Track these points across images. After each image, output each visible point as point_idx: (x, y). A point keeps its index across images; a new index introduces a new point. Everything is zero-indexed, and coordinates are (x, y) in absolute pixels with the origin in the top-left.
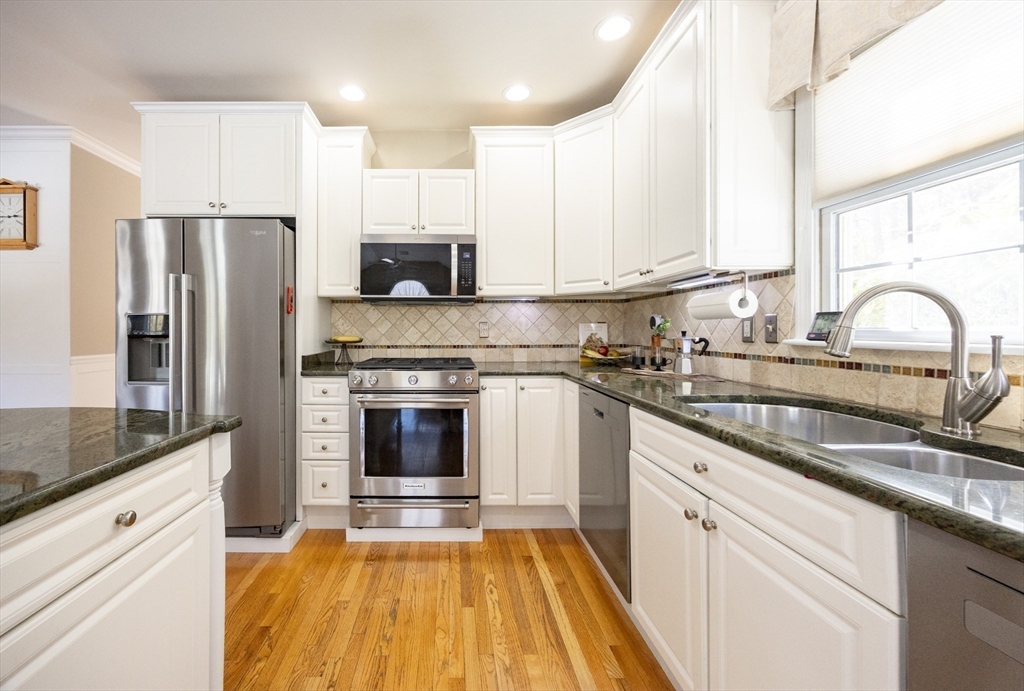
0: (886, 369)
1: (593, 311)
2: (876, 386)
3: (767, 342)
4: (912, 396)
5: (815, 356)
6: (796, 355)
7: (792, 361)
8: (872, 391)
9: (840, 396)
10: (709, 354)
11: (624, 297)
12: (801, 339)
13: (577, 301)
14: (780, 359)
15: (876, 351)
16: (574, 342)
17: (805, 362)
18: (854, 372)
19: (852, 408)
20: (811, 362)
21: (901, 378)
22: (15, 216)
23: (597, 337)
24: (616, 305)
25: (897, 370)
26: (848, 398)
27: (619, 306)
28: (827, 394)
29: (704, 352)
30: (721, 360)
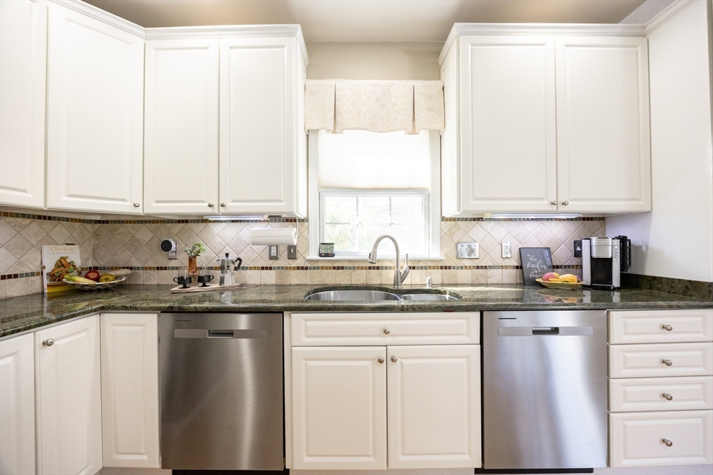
0: (354, 268)
1: (60, 231)
2: (351, 276)
3: (289, 259)
4: (364, 278)
5: (320, 265)
6: (308, 265)
7: (306, 268)
8: (349, 278)
9: (334, 283)
10: (243, 268)
11: (98, 218)
12: (315, 256)
13: (39, 217)
14: (298, 268)
15: (350, 261)
16: (35, 269)
17: (314, 268)
18: (340, 271)
19: (346, 287)
20: (318, 268)
21: (360, 271)
23: (68, 260)
24: (85, 225)
25: (358, 268)
26: (338, 283)
27: (88, 226)
28: (327, 283)
29: (239, 268)
30: (248, 272)
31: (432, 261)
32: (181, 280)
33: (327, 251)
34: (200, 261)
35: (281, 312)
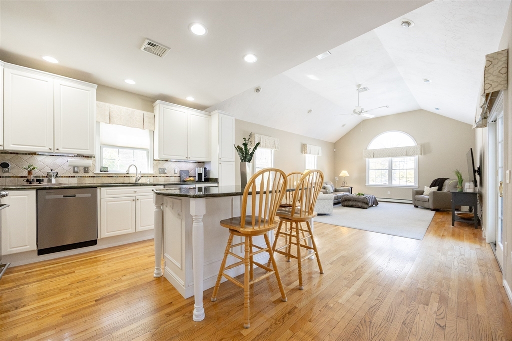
0: (118, 177)
4: (122, 180)
5: (101, 175)
6: (95, 175)
7: (94, 177)
8: (115, 181)
10: (58, 177)
12: (97, 172)
15: (116, 174)
17: (98, 177)
18: (111, 178)
28: (105, 182)
30: (61, 178)
31: (150, 174)
33: (104, 170)
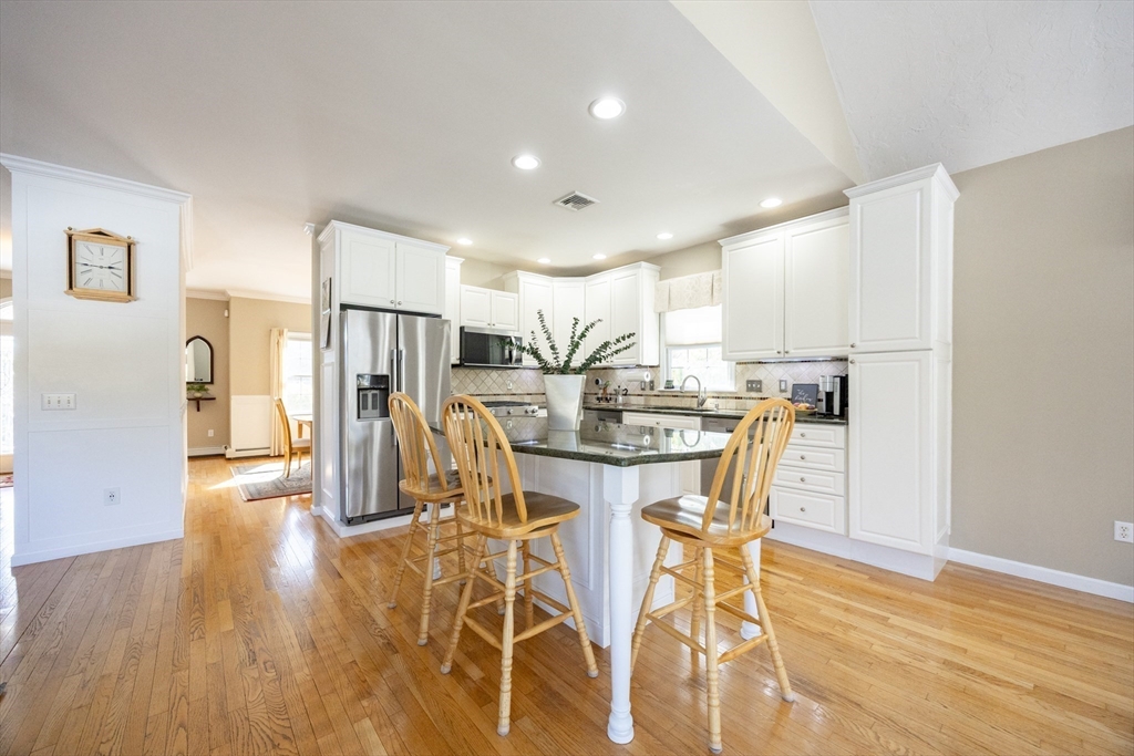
0: (683, 396)
2: (682, 402)
3: (650, 390)
6: (660, 394)
7: (658, 396)
9: (672, 406)
10: (628, 395)
12: (662, 389)
14: (654, 396)
17: (663, 396)
18: (676, 398)
20: (665, 396)
22: (110, 268)
25: (686, 396)
26: (675, 406)
29: (625, 395)
30: (632, 397)
31: (730, 393)
32: (598, 399)
33: (669, 385)
34: (609, 391)
35: (621, 411)
